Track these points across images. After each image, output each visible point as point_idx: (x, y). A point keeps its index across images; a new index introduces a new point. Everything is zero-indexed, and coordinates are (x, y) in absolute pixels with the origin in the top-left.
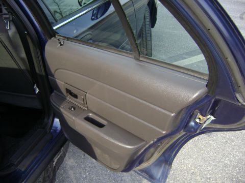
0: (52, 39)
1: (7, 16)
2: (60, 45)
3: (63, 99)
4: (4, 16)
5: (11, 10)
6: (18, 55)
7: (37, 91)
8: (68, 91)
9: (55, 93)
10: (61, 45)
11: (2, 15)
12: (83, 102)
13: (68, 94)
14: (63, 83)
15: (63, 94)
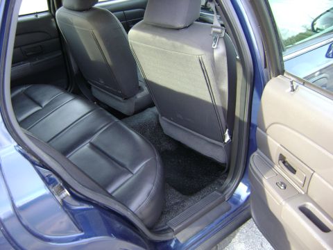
0: (279, 77)
1: (219, 30)
2: (290, 89)
3: (269, 165)
4: (214, 29)
5: (227, 24)
6: (218, 84)
7: (227, 138)
8: (282, 159)
9: (258, 153)
10: (294, 90)
11: (212, 27)
12: (302, 183)
13: (281, 162)
14: (279, 145)
15: (271, 160)
